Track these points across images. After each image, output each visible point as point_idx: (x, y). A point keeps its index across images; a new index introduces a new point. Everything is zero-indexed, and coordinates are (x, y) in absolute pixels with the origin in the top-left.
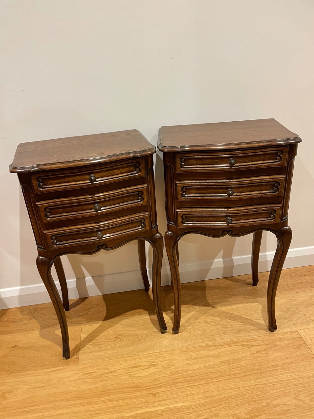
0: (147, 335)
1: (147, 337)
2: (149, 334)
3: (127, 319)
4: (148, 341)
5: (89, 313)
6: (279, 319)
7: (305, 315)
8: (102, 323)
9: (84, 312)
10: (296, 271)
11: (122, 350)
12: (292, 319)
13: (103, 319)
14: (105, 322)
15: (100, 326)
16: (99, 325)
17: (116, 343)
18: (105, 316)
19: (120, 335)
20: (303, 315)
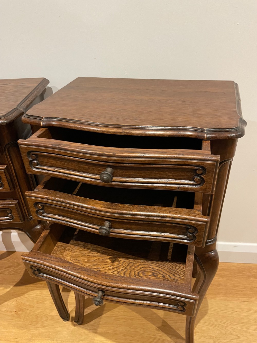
0: (48, 317)
1: (46, 320)
2: (50, 318)
3: (37, 291)
4: (45, 326)
5: (6, 273)
6: (204, 337)
7: (239, 338)
8: (12, 288)
9: (2, 270)
10: (251, 268)
11: (13, 331)
12: (220, 341)
13: (15, 284)
14: (16, 288)
15: (8, 292)
16: (8, 290)
17: (13, 319)
18: (19, 281)
19: (21, 310)
20: (236, 337)
